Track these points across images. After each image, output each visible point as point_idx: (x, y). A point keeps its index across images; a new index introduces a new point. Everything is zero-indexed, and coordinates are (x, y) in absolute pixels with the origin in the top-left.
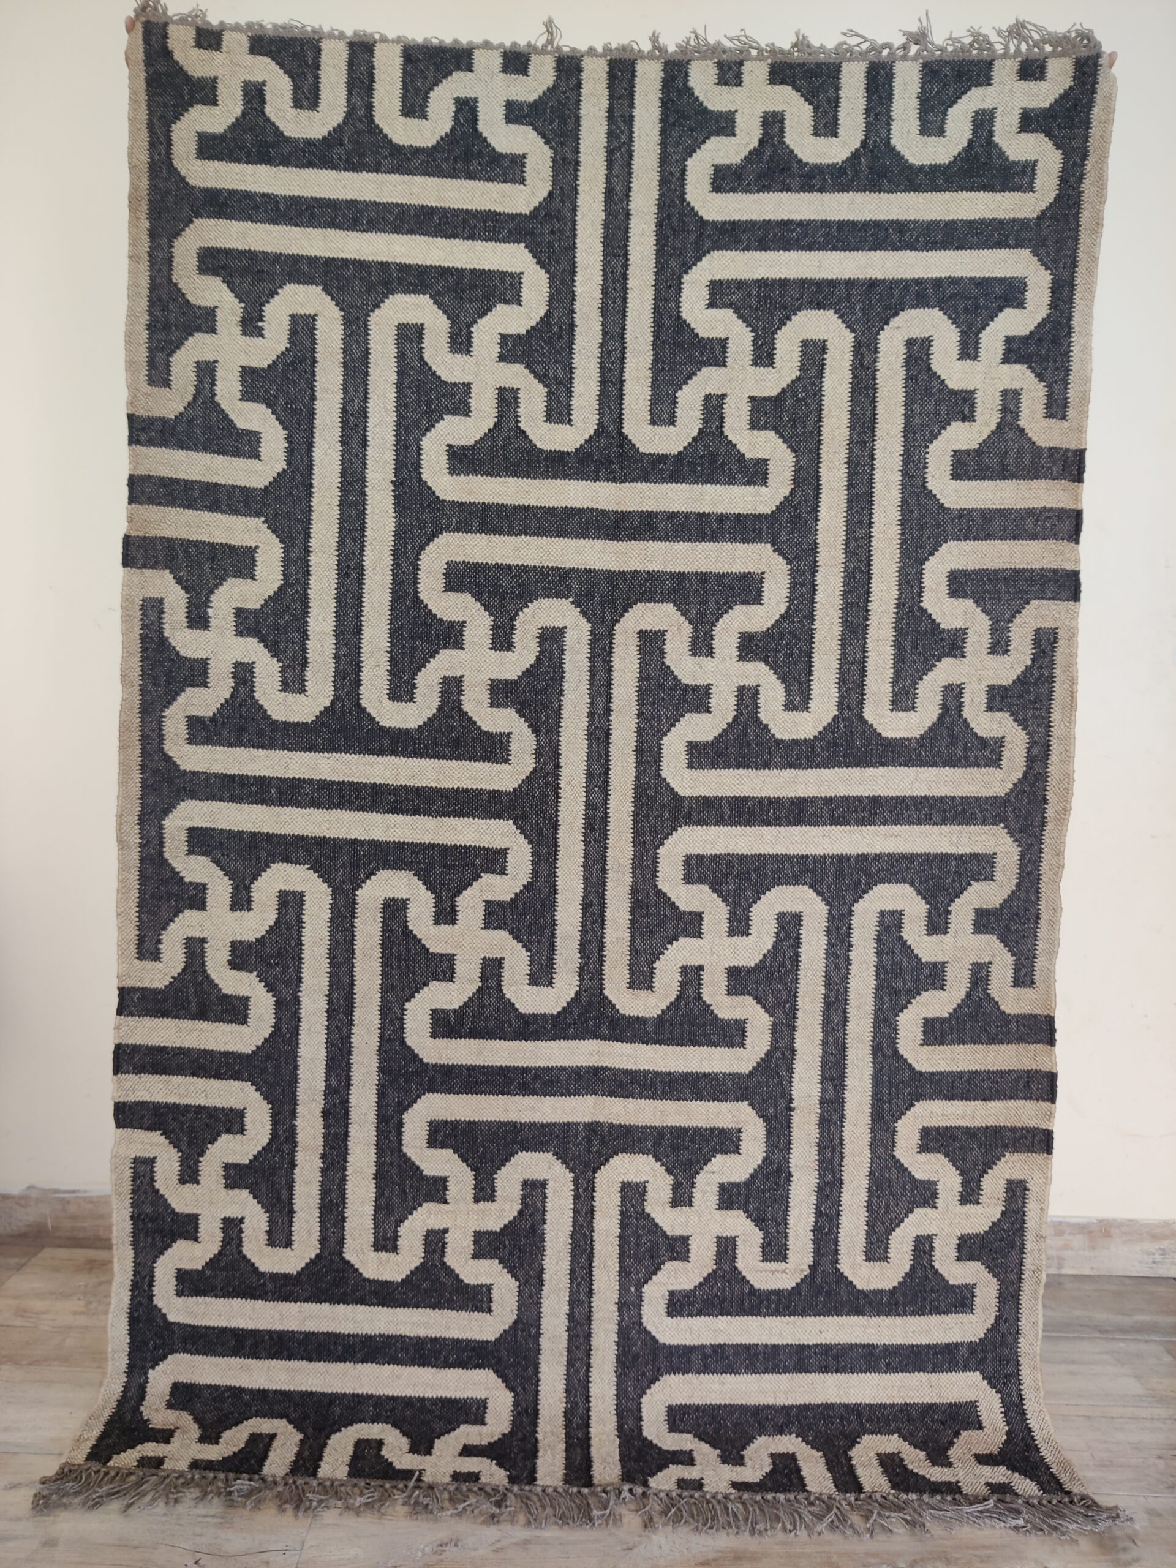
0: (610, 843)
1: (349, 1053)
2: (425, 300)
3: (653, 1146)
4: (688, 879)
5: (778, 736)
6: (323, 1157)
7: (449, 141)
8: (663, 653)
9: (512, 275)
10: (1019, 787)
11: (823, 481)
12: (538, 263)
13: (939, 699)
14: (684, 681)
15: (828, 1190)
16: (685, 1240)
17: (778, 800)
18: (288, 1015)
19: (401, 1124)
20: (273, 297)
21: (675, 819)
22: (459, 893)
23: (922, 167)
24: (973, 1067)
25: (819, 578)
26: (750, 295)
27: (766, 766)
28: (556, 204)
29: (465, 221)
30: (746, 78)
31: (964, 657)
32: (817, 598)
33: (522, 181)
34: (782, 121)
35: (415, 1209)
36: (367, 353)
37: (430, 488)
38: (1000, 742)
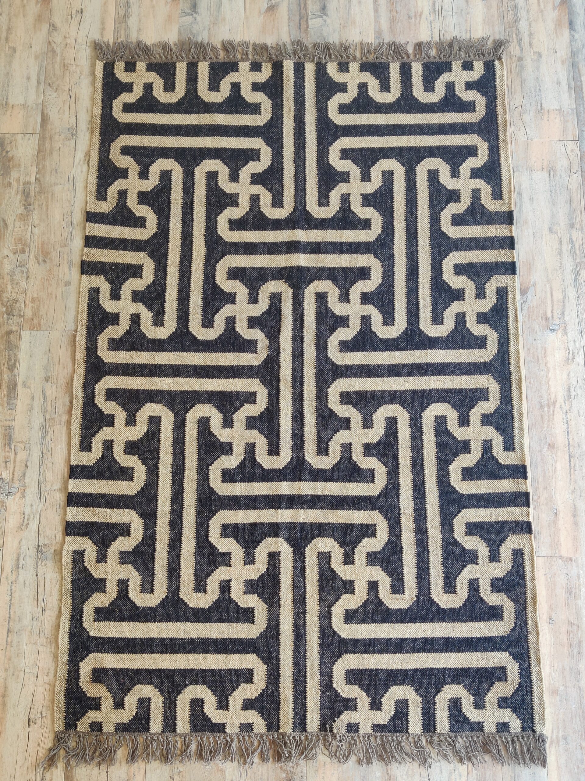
0: (305, 387)
1: (183, 492)
2: (219, 162)
3: (333, 533)
4: (343, 402)
5: (381, 337)
6: (169, 546)
7: (228, 100)
8: (327, 301)
9: (256, 150)
10: (496, 358)
11: (396, 228)
12: (266, 144)
13: (454, 319)
14: (337, 314)
15: (422, 555)
16: (352, 582)
17: (382, 366)
18: (153, 475)
19: (208, 526)
20: (153, 163)
21: (335, 375)
22: (234, 413)
23: (426, 104)
24: (488, 491)
25: (395, 269)
26: (358, 154)
27: (375, 350)
28: (274, 122)
29: (235, 130)
30: (351, 69)
31: (464, 300)
32: (395, 277)
33: (260, 113)
34: (367, 86)
35: (215, 570)
36: (193, 184)
37: (221, 237)
38: (485, 338)
